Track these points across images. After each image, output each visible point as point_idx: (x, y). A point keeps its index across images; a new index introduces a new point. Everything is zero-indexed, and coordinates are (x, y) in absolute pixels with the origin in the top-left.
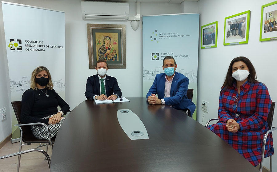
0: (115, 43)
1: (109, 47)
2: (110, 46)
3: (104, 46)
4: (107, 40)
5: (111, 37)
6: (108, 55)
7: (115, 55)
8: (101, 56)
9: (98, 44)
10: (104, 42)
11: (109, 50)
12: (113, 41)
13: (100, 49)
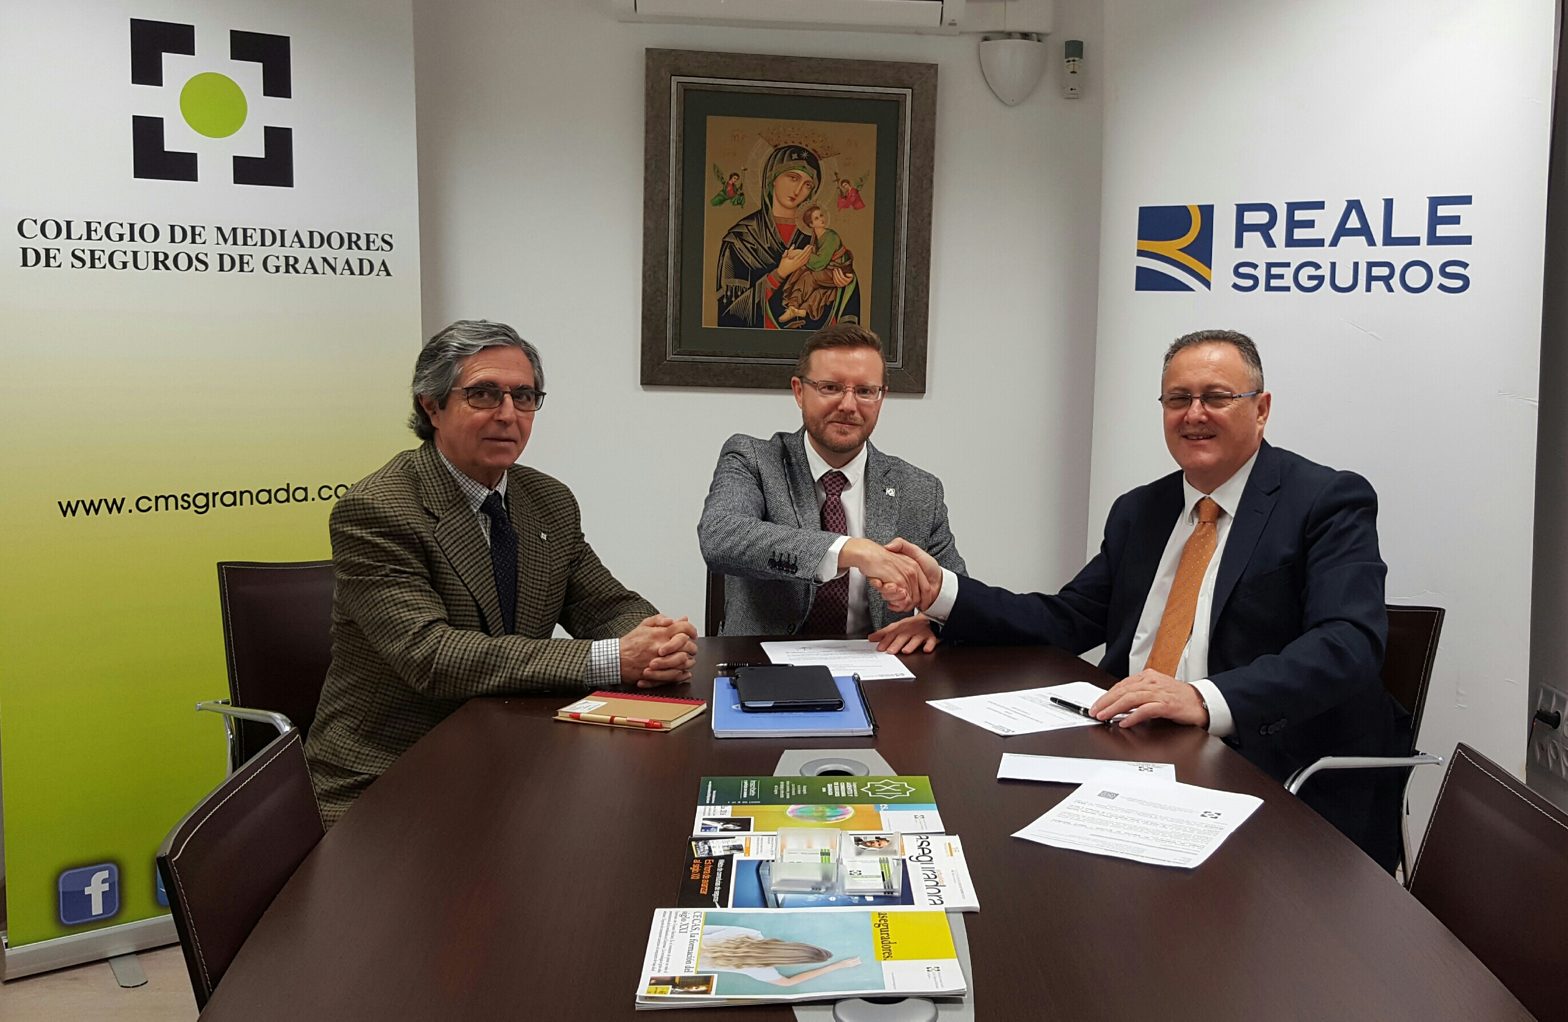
0: (850, 200)
1: (800, 225)
2: (807, 220)
3: (761, 215)
4: (788, 176)
5: (820, 153)
6: (795, 283)
7: (842, 286)
8: (739, 293)
9: (721, 202)
10: (763, 191)
11: (798, 248)
12: (840, 182)
13: (735, 242)
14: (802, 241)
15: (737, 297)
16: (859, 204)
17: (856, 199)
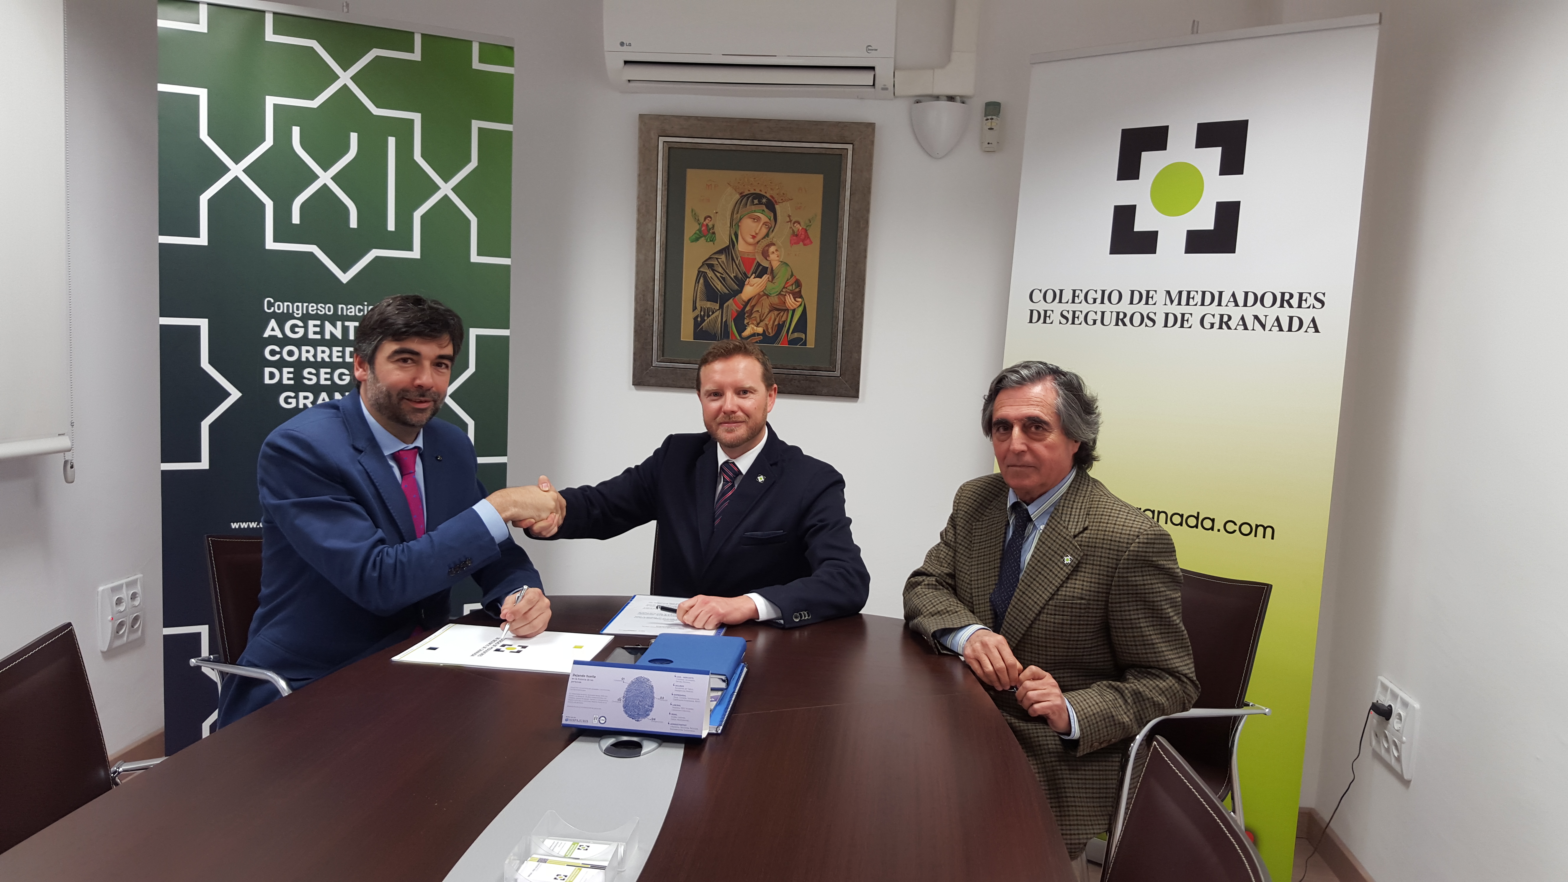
0: (800, 238)
1: (759, 259)
2: (765, 254)
3: (728, 250)
4: (750, 218)
5: (776, 199)
6: (754, 306)
7: (792, 308)
8: (711, 313)
9: (697, 239)
10: (730, 230)
11: (757, 277)
12: (792, 222)
13: (708, 271)
14: (761, 272)
15: (708, 316)
16: (808, 241)
17: (805, 237)
